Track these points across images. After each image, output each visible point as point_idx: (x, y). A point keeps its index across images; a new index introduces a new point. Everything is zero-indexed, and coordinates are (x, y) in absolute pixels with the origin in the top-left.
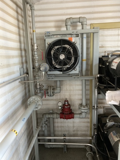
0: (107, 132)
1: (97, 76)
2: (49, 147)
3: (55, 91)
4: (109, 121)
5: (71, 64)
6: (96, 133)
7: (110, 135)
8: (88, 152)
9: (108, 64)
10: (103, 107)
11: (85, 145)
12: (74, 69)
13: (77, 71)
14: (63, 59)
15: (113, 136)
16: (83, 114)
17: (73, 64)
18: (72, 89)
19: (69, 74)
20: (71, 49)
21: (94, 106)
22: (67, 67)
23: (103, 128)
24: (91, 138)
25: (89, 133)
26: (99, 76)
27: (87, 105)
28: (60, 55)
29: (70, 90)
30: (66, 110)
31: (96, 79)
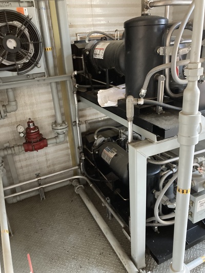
0: (98, 151)
1: (73, 74)
2: (15, 201)
3: (9, 109)
4: (97, 137)
5: (30, 56)
6: (83, 158)
7: (103, 154)
8: (76, 186)
9: (87, 53)
10: (85, 122)
11: (70, 180)
12: (36, 65)
13: (40, 68)
14: (13, 48)
15: (107, 152)
16: (61, 136)
17: (33, 57)
18: (34, 101)
19: (28, 75)
20: (25, 29)
21: (76, 122)
22: (24, 63)
23: (90, 149)
24: (77, 167)
25: (71, 163)
26: (76, 73)
27: (63, 122)
28: (6, 40)
29: (32, 104)
30: (34, 137)
31: (73, 78)
